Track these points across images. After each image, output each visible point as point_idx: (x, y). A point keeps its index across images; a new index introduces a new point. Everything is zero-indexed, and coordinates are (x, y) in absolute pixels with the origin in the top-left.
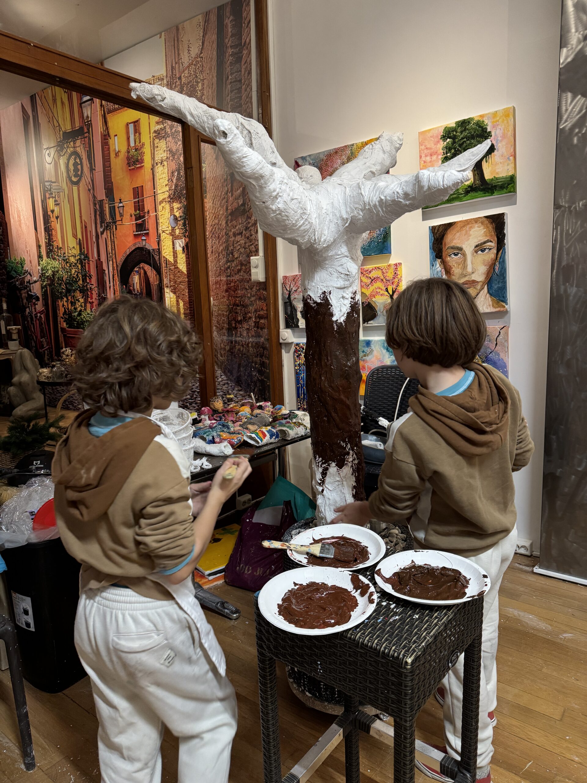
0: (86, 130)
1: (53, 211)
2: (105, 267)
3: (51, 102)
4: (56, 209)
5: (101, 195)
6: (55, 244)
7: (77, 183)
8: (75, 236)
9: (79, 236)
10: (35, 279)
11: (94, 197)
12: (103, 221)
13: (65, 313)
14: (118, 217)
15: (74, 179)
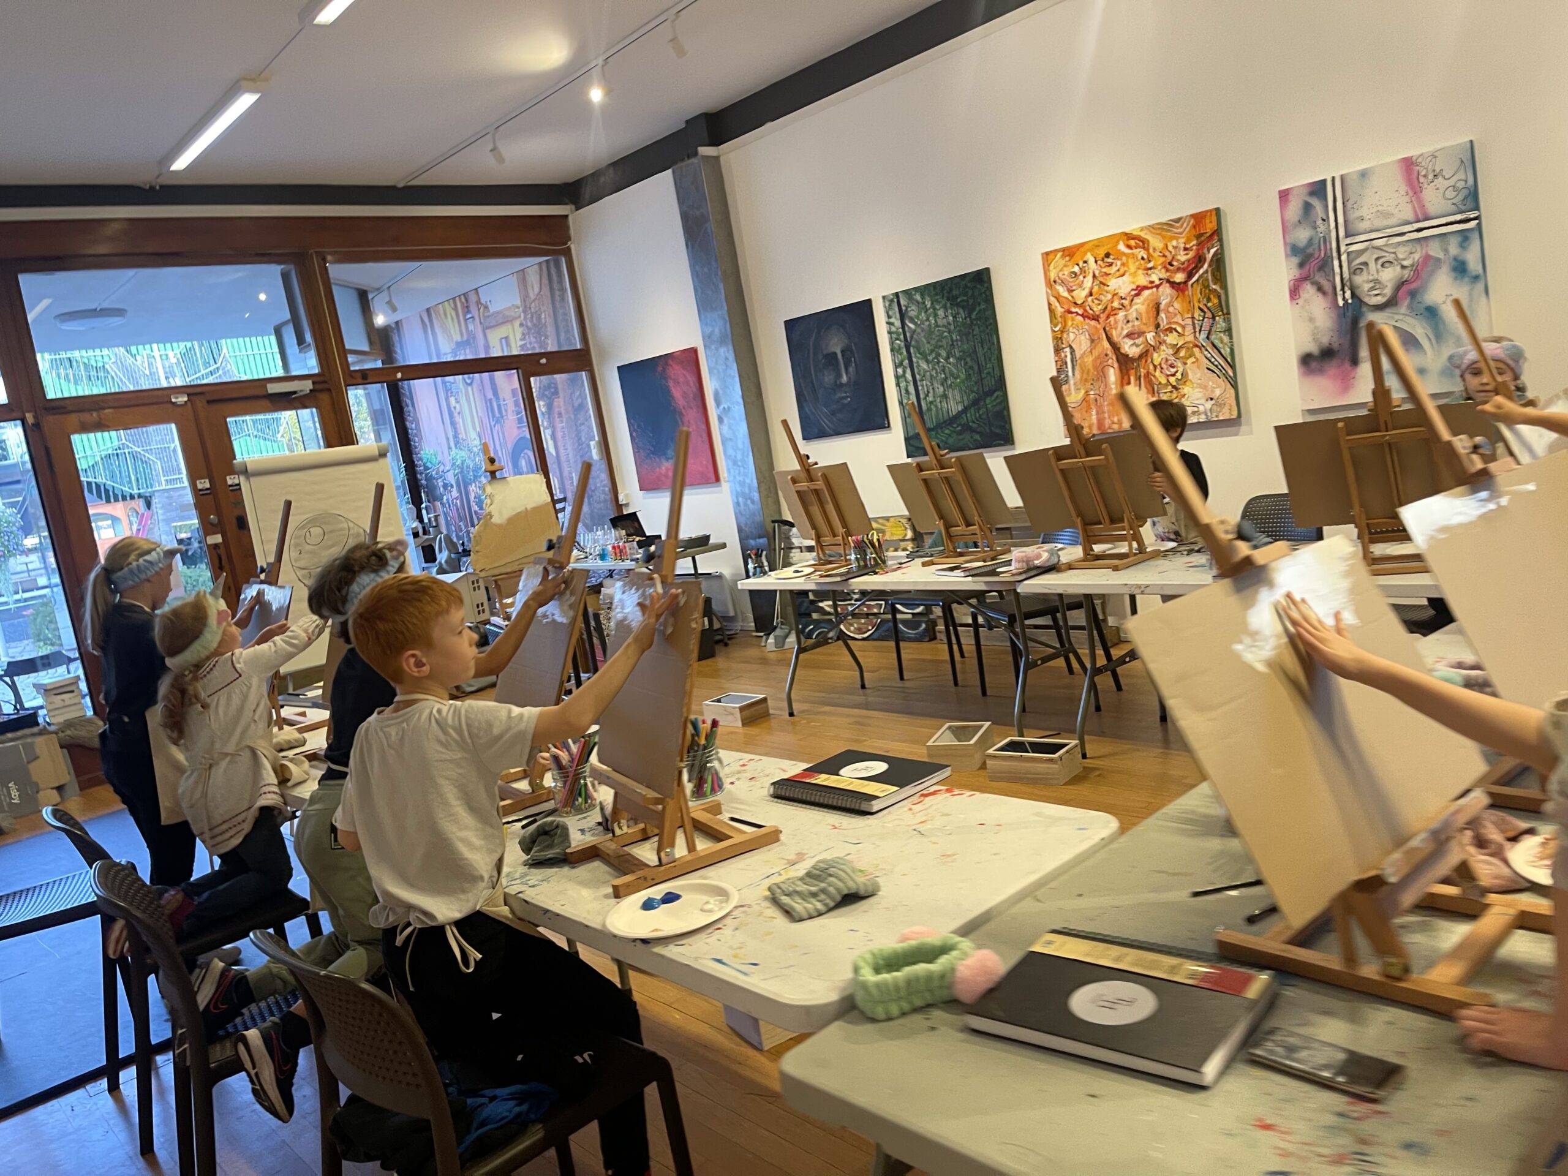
0: (472, 341)
1: (455, 408)
2: (500, 455)
3: (443, 317)
4: (458, 406)
5: (490, 395)
6: (460, 436)
7: (470, 384)
8: (474, 428)
9: (478, 429)
10: (448, 468)
11: (485, 396)
12: (494, 416)
13: (475, 498)
14: (504, 413)
15: (469, 381)
